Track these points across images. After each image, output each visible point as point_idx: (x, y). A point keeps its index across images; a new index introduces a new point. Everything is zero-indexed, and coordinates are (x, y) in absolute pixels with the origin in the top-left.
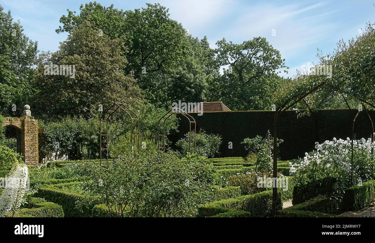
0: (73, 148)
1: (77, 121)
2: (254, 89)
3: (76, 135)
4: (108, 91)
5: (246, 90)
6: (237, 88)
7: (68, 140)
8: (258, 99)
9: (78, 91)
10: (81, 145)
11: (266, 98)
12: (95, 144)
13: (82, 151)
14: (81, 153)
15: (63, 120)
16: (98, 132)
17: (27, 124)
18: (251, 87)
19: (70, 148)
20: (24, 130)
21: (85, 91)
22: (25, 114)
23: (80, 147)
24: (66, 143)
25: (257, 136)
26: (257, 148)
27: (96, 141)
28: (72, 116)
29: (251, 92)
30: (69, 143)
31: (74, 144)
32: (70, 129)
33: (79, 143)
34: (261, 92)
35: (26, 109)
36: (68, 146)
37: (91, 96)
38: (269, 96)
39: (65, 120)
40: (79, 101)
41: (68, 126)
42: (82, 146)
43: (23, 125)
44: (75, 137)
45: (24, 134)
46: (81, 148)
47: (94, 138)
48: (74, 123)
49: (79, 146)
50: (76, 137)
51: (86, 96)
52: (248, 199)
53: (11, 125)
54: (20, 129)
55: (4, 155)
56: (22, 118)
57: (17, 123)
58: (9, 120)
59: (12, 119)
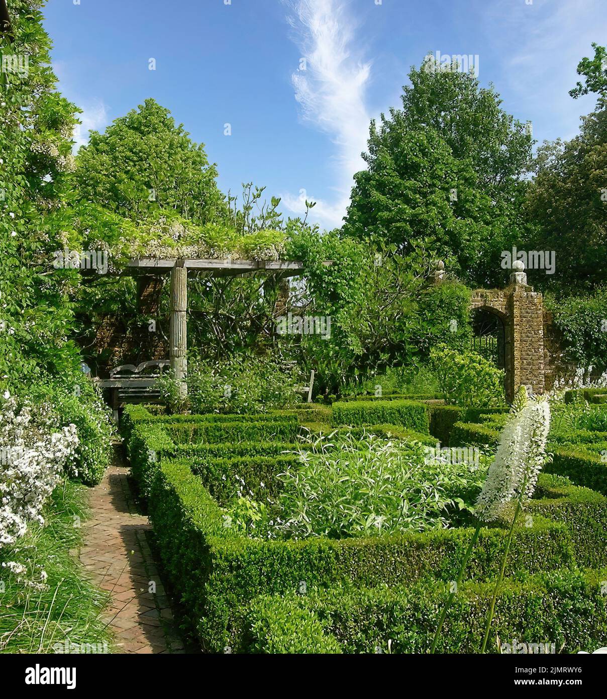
17: (518, 303)
20: (512, 316)
22: (515, 281)
35: (516, 270)
43: (510, 306)
45: (513, 325)
53: (485, 306)
54: (505, 315)
55: (473, 373)
56: (507, 291)
57: (498, 302)
58: (482, 296)
59: (487, 292)
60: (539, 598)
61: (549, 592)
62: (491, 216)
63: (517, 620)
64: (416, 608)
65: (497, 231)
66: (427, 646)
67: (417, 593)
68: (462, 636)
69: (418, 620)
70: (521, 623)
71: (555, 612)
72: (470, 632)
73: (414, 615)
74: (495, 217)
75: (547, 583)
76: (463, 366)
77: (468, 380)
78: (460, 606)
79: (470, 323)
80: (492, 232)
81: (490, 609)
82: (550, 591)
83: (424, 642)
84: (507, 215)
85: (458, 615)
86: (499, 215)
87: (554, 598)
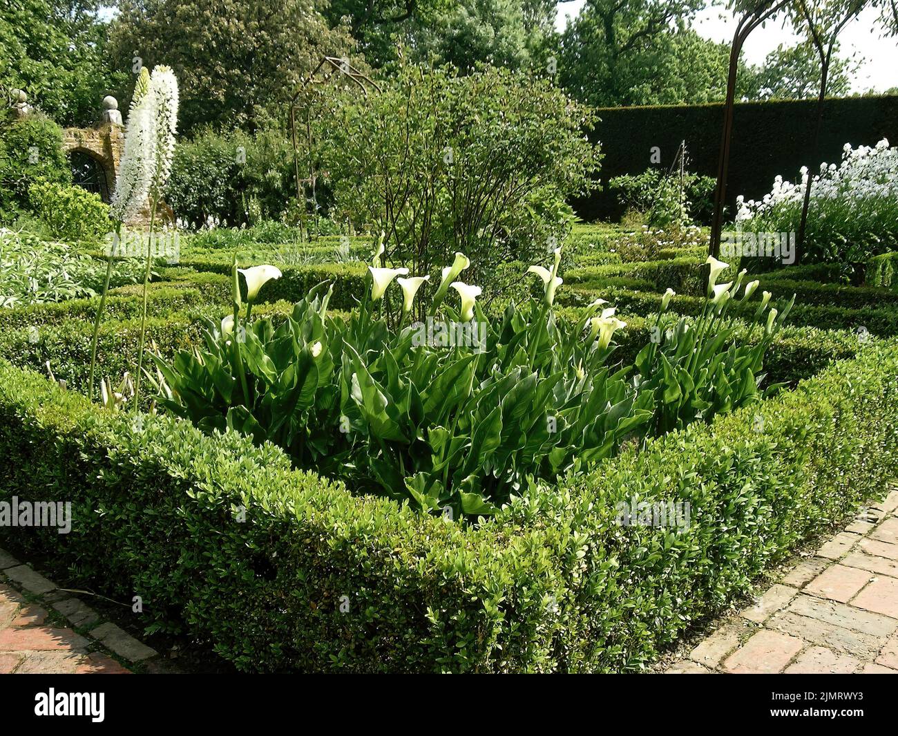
0: (226, 204)
1: (229, 138)
2: (641, 65)
3: (230, 172)
4: (292, 69)
5: (620, 68)
6: (599, 65)
7: (213, 183)
8: (649, 91)
9: (221, 70)
10: (245, 196)
11: (669, 90)
12: (277, 193)
13: (248, 209)
14: (247, 213)
15: (198, 135)
16: (281, 164)
17: (115, 145)
18: (634, 60)
19: (220, 203)
20: (111, 160)
21: (237, 71)
22: (109, 120)
23: (244, 200)
24: (210, 191)
25: (649, 170)
26: (646, 198)
27: (278, 184)
28: (217, 127)
29: (633, 73)
30: (217, 191)
31: (228, 194)
32: (217, 158)
33: (240, 191)
34: (657, 74)
35: (108, 107)
36: (216, 199)
37: (251, 84)
38: (675, 85)
39: (202, 136)
40: (226, 95)
41: (210, 150)
42: (248, 197)
43: (108, 147)
44: (228, 178)
45: (114, 169)
46: (247, 203)
47: (274, 178)
48: (224, 144)
49: (240, 197)
50: (232, 177)
51: (241, 83)
52: (643, 269)
53: (80, 147)
54: (103, 158)
55: (80, 206)
56: (103, 131)
57: (94, 144)
58: (76, 135)
59: (82, 132)
60: (184, 328)
61: (193, 324)
62: (72, 60)
63: (167, 349)
64: (68, 342)
65: (80, 78)
66: (86, 377)
67: (67, 331)
68: (119, 365)
69: (72, 353)
70: (171, 351)
71: (200, 340)
72: (125, 362)
73: (67, 348)
74: (77, 62)
75: (190, 317)
76: (68, 199)
77: (75, 213)
78: (111, 338)
79: (67, 165)
80: (75, 79)
81: (140, 340)
82: (194, 321)
83: (82, 372)
84: (90, 61)
85: (111, 346)
86: (80, 60)
87: (198, 328)
